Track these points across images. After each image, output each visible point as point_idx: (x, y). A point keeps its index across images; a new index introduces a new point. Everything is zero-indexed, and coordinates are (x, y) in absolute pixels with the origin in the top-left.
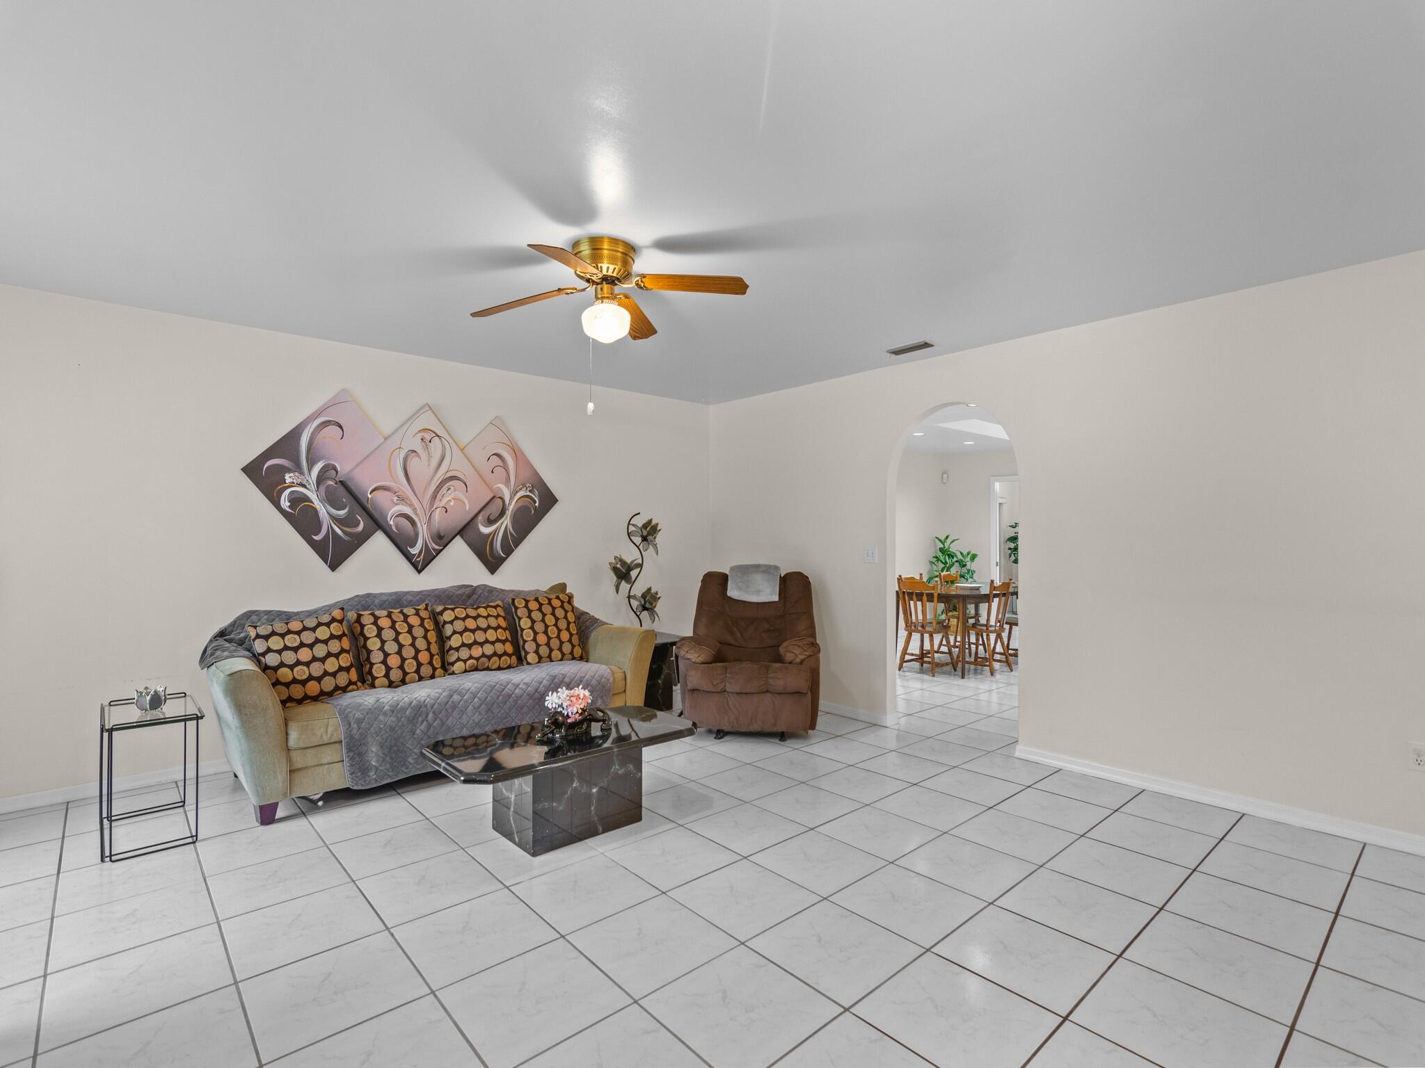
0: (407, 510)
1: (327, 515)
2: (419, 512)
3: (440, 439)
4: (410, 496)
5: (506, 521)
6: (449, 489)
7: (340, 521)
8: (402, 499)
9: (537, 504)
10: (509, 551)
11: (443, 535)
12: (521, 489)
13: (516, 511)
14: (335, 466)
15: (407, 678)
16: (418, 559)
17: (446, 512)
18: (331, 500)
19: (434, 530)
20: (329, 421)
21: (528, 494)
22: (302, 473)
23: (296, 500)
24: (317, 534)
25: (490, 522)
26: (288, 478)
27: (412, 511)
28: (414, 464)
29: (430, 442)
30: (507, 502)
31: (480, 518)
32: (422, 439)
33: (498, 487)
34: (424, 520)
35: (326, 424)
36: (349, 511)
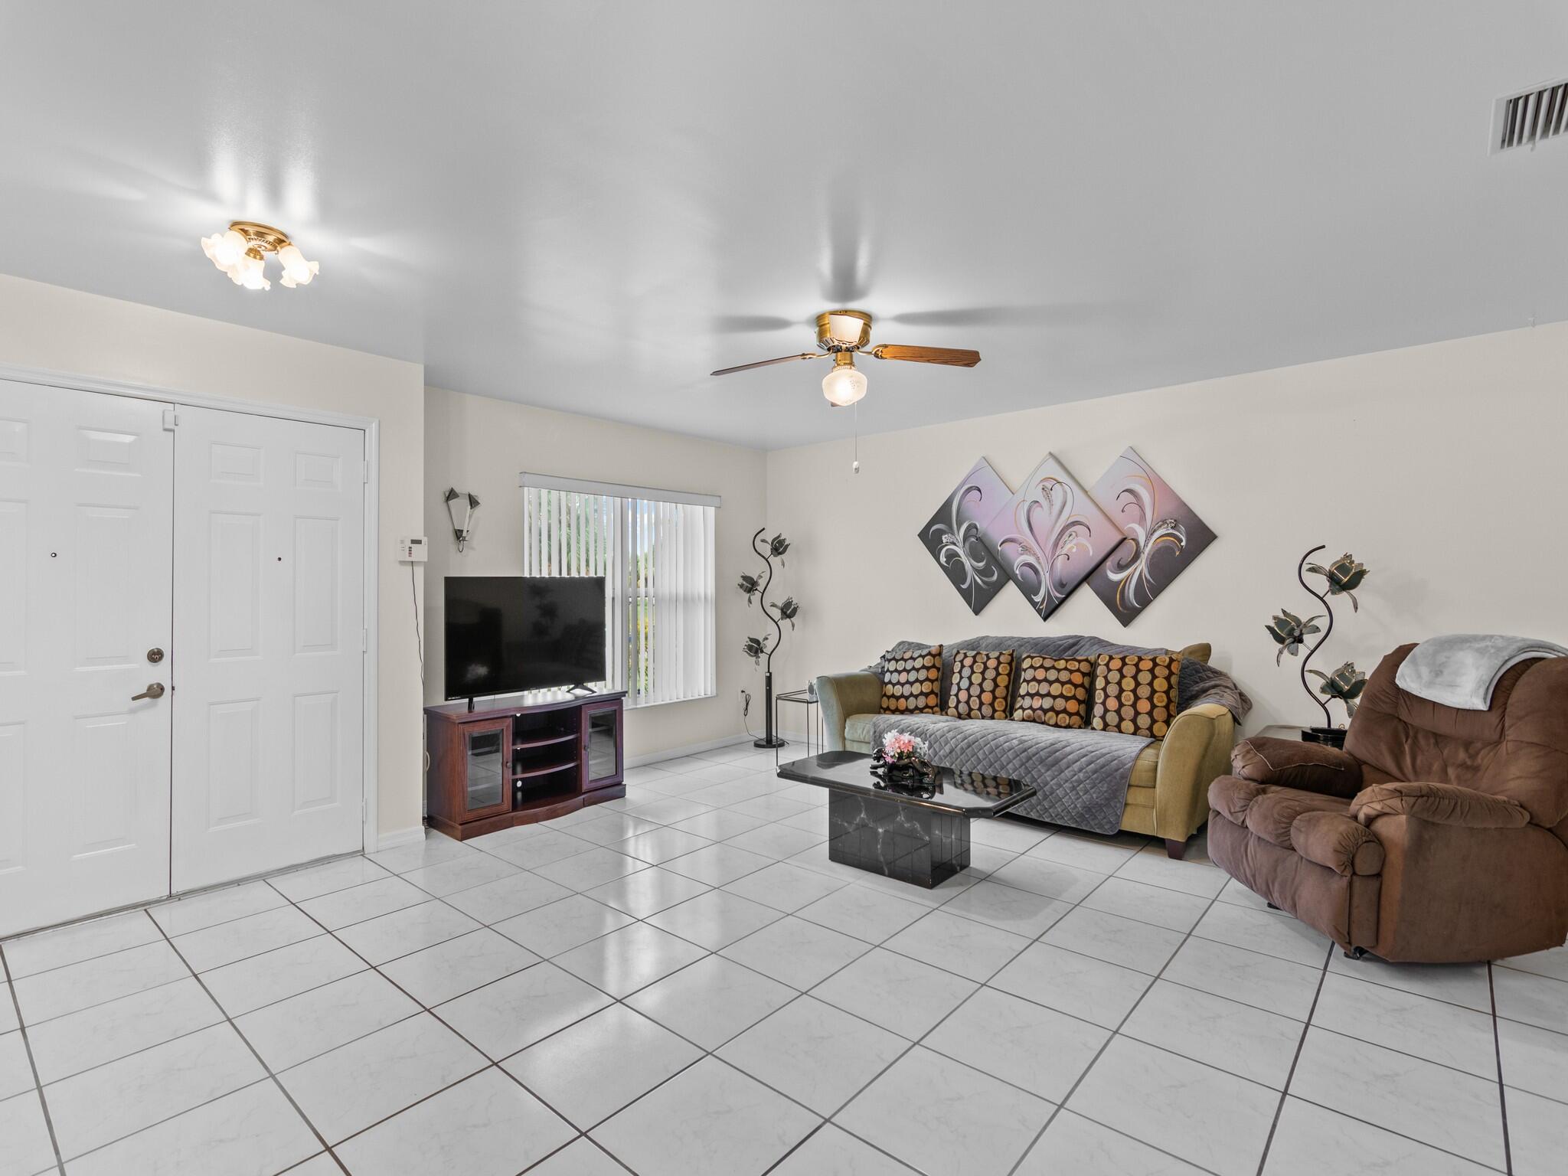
0: (1031, 560)
1: (970, 567)
2: (1041, 560)
3: (1062, 485)
4: (1032, 544)
5: (1142, 566)
6: (1071, 535)
7: (980, 572)
8: (1026, 550)
9: (1183, 544)
10: (1145, 602)
11: (1064, 583)
12: (1160, 526)
13: (1154, 554)
14: (976, 525)
15: (972, 713)
16: (1041, 607)
17: (1068, 559)
18: (974, 555)
19: (1057, 578)
20: (971, 487)
21: (1171, 531)
22: (953, 534)
23: (952, 556)
24: (963, 584)
25: (1121, 567)
26: (945, 539)
27: (1035, 560)
28: (1038, 515)
29: (1051, 489)
30: (1142, 544)
31: (1108, 563)
32: (1043, 489)
33: (1130, 527)
34: (1047, 568)
35: (969, 490)
36: (986, 563)
